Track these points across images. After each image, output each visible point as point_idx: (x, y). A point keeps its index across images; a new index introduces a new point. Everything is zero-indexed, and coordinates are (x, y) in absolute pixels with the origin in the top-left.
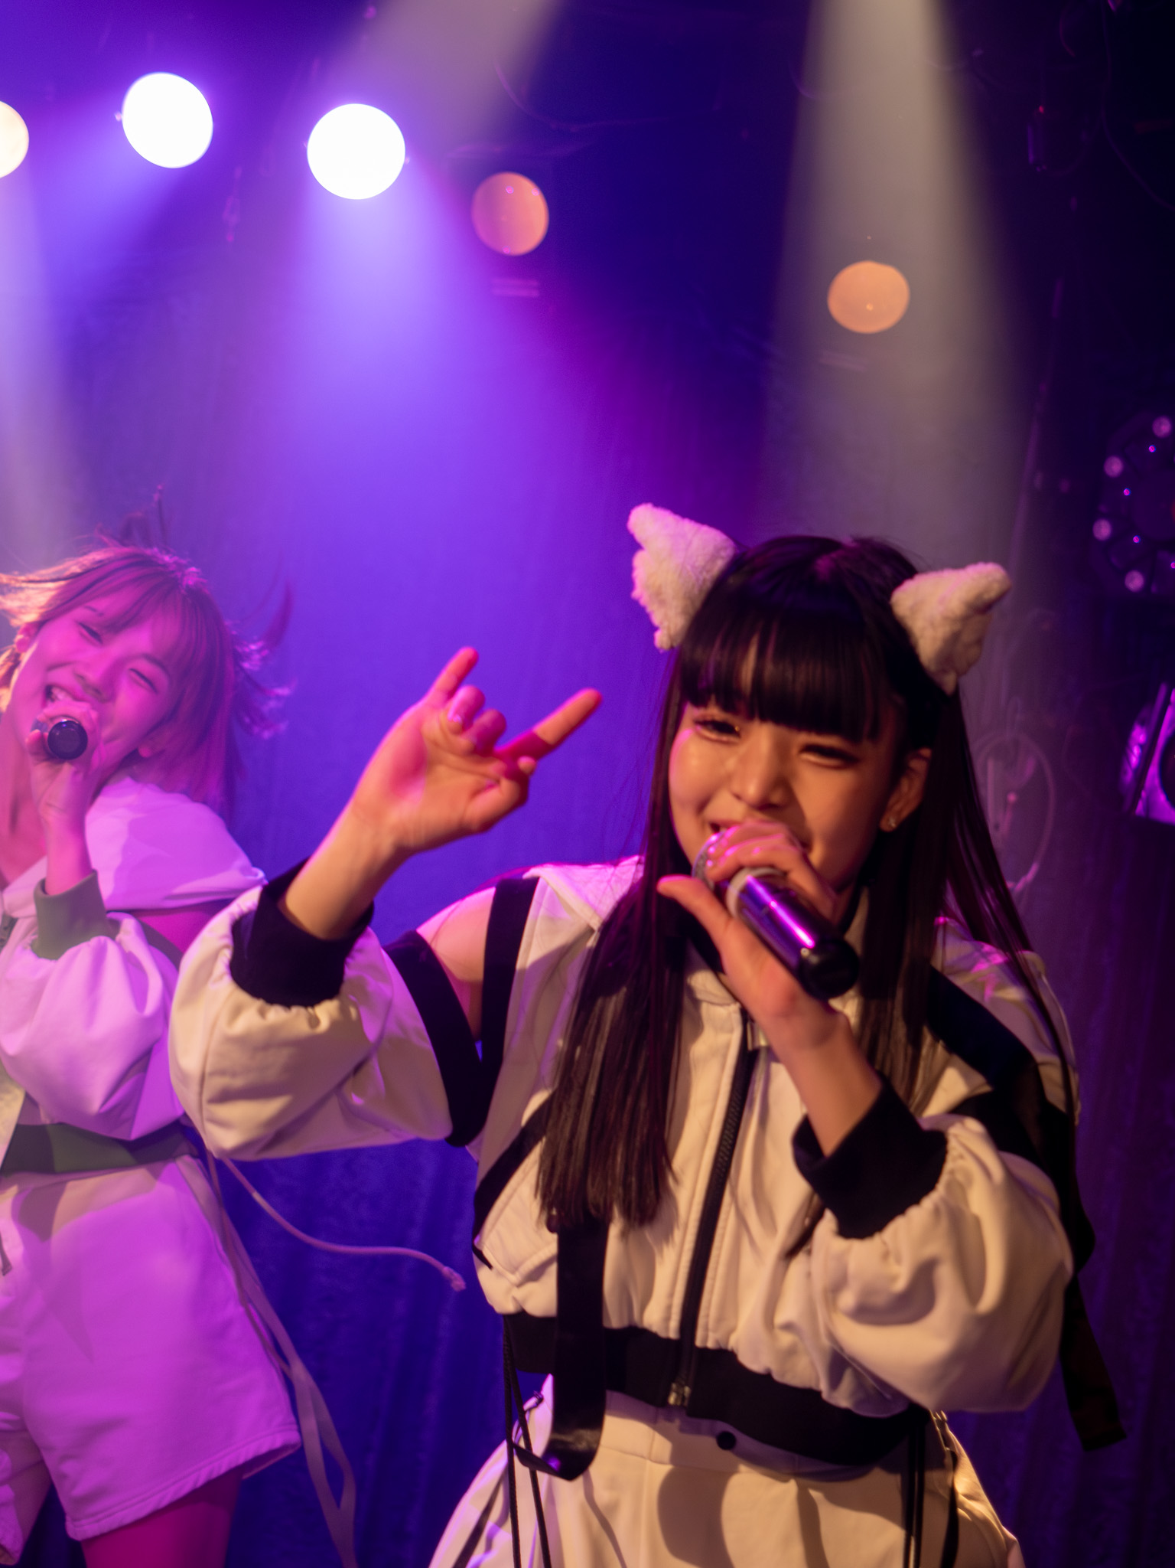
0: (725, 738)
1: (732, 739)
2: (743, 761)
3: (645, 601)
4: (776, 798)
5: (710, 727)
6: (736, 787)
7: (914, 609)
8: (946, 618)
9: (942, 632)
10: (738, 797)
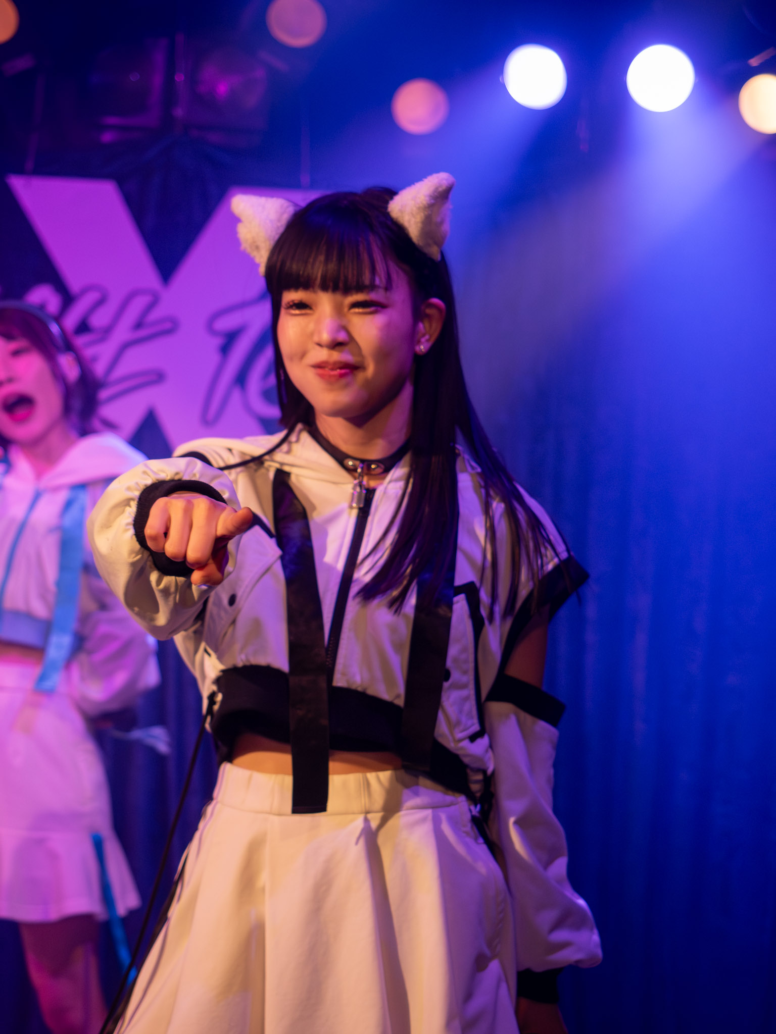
0: (303, 311)
1: (308, 311)
2: (318, 322)
3: (249, 250)
4: (342, 337)
5: (294, 308)
6: (316, 339)
7: (401, 211)
8: (419, 208)
9: (419, 217)
10: (319, 345)
